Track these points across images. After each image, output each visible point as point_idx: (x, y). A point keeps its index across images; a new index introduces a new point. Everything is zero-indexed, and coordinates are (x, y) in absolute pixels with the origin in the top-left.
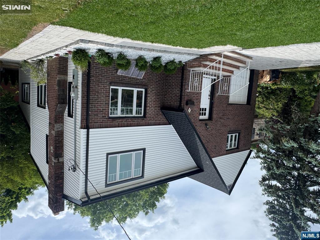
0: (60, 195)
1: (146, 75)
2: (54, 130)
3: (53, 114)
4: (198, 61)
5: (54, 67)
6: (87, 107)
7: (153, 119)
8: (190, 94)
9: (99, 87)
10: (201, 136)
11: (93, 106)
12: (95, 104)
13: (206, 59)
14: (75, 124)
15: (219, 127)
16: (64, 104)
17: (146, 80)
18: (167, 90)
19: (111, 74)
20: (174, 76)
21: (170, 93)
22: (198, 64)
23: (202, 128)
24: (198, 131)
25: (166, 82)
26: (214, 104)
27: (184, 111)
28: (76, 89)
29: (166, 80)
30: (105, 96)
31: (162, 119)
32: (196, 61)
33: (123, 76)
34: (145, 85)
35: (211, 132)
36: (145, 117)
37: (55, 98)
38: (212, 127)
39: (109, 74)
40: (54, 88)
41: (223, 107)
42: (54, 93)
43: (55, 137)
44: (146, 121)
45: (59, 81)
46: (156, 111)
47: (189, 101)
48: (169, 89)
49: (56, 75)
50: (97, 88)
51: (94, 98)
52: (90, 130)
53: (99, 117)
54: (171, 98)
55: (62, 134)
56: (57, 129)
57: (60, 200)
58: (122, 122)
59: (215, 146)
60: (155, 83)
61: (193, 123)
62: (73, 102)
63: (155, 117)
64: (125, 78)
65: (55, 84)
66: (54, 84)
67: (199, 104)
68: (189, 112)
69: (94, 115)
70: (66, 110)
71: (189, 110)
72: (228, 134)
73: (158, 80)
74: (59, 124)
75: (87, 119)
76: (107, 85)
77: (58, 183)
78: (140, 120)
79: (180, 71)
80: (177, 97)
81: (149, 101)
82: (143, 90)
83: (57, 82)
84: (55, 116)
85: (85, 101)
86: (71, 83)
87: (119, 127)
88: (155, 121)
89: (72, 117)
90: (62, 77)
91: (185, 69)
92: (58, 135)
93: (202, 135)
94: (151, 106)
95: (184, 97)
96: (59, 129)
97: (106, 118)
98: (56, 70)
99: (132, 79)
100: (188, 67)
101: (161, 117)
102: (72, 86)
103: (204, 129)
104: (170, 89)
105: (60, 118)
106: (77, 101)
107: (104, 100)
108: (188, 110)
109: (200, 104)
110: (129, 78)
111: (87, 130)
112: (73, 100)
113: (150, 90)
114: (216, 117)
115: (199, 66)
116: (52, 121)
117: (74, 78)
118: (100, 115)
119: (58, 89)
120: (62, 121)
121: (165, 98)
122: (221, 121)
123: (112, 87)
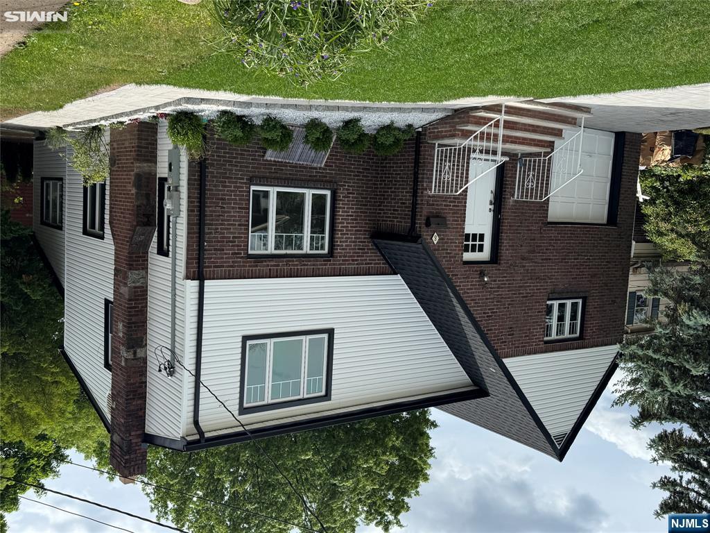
0: (138, 436)
1: (332, 159)
2: (125, 284)
3: (123, 248)
4: (450, 123)
5: (127, 144)
6: (200, 233)
7: (353, 260)
8: (436, 201)
9: (226, 189)
10: (467, 300)
11: (211, 229)
12: (216, 225)
13: (466, 119)
14: (174, 271)
15: (521, 280)
16: (149, 225)
17: (333, 170)
18: (384, 192)
19: (252, 159)
20: (399, 160)
21: (391, 199)
22: (450, 131)
23: (472, 281)
24: (462, 289)
25: (381, 174)
26: (503, 223)
27: (419, 241)
28: (175, 193)
29: (382, 167)
30: (239, 208)
31: (375, 260)
32: (446, 123)
33: (278, 162)
34: (331, 182)
35: (498, 291)
36: (331, 257)
37: (130, 214)
38: (499, 281)
39: (246, 159)
40: (126, 190)
41: (531, 230)
42: (128, 202)
43: (130, 300)
44: (334, 264)
45: (138, 176)
46: (359, 242)
47: (433, 217)
48: (388, 188)
49: (132, 163)
50: (220, 190)
51: (214, 212)
52: (207, 283)
53: (226, 254)
54: (394, 210)
55: (143, 295)
56: (134, 282)
57: (137, 448)
58: (278, 266)
59: (511, 328)
60: (356, 176)
61: (446, 268)
62: (169, 221)
63: (357, 256)
64: (284, 166)
65: (130, 183)
66: (126, 183)
67: (460, 225)
68: (435, 242)
69: (215, 250)
70: (153, 240)
71: (433, 238)
72: (549, 300)
73: (363, 169)
74: (137, 272)
75: (199, 259)
76: (244, 183)
77: (132, 408)
78: (320, 262)
79: (412, 147)
80: (406, 207)
81: (342, 219)
82: (328, 193)
83: (133, 178)
84: (129, 253)
85: (195, 220)
86: (165, 179)
87: (270, 277)
88: (357, 264)
89: (167, 255)
90: (145, 166)
91: (422, 143)
92: (135, 296)
93: (472, 300)
94: (347, 230)
95: (422, 208)
96: (138, 282)
97: (242, 258)
98: (131, 151)
99: (300, 167)
100: (430, 137)
101: (372, 256)
102: (166, 186)
103: (476, 285)
104: (391, 188)
105: (140, 257)
106: (179, 220)
107: (235, 216)
108: (431, 239)
109: (464, 224)
110: (293, 167)
111: (200, 283)
112: (169, 217)
113: (342, 193)
114: (511, 256)
115: (453, 136)
116: (121, 266)
117: (170, 169)
118: (227, 250)
119: (137, 193)
120: (144, 264)
121: (380, 210)
122: (524, 266)
123: (253, 188)
